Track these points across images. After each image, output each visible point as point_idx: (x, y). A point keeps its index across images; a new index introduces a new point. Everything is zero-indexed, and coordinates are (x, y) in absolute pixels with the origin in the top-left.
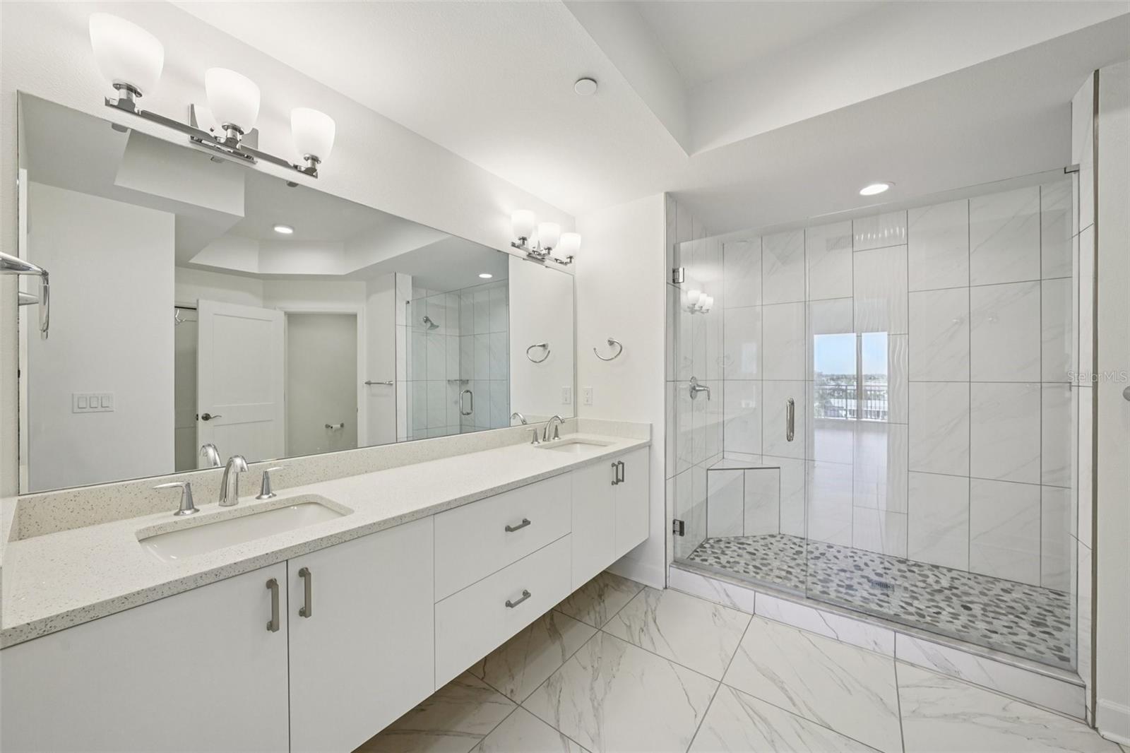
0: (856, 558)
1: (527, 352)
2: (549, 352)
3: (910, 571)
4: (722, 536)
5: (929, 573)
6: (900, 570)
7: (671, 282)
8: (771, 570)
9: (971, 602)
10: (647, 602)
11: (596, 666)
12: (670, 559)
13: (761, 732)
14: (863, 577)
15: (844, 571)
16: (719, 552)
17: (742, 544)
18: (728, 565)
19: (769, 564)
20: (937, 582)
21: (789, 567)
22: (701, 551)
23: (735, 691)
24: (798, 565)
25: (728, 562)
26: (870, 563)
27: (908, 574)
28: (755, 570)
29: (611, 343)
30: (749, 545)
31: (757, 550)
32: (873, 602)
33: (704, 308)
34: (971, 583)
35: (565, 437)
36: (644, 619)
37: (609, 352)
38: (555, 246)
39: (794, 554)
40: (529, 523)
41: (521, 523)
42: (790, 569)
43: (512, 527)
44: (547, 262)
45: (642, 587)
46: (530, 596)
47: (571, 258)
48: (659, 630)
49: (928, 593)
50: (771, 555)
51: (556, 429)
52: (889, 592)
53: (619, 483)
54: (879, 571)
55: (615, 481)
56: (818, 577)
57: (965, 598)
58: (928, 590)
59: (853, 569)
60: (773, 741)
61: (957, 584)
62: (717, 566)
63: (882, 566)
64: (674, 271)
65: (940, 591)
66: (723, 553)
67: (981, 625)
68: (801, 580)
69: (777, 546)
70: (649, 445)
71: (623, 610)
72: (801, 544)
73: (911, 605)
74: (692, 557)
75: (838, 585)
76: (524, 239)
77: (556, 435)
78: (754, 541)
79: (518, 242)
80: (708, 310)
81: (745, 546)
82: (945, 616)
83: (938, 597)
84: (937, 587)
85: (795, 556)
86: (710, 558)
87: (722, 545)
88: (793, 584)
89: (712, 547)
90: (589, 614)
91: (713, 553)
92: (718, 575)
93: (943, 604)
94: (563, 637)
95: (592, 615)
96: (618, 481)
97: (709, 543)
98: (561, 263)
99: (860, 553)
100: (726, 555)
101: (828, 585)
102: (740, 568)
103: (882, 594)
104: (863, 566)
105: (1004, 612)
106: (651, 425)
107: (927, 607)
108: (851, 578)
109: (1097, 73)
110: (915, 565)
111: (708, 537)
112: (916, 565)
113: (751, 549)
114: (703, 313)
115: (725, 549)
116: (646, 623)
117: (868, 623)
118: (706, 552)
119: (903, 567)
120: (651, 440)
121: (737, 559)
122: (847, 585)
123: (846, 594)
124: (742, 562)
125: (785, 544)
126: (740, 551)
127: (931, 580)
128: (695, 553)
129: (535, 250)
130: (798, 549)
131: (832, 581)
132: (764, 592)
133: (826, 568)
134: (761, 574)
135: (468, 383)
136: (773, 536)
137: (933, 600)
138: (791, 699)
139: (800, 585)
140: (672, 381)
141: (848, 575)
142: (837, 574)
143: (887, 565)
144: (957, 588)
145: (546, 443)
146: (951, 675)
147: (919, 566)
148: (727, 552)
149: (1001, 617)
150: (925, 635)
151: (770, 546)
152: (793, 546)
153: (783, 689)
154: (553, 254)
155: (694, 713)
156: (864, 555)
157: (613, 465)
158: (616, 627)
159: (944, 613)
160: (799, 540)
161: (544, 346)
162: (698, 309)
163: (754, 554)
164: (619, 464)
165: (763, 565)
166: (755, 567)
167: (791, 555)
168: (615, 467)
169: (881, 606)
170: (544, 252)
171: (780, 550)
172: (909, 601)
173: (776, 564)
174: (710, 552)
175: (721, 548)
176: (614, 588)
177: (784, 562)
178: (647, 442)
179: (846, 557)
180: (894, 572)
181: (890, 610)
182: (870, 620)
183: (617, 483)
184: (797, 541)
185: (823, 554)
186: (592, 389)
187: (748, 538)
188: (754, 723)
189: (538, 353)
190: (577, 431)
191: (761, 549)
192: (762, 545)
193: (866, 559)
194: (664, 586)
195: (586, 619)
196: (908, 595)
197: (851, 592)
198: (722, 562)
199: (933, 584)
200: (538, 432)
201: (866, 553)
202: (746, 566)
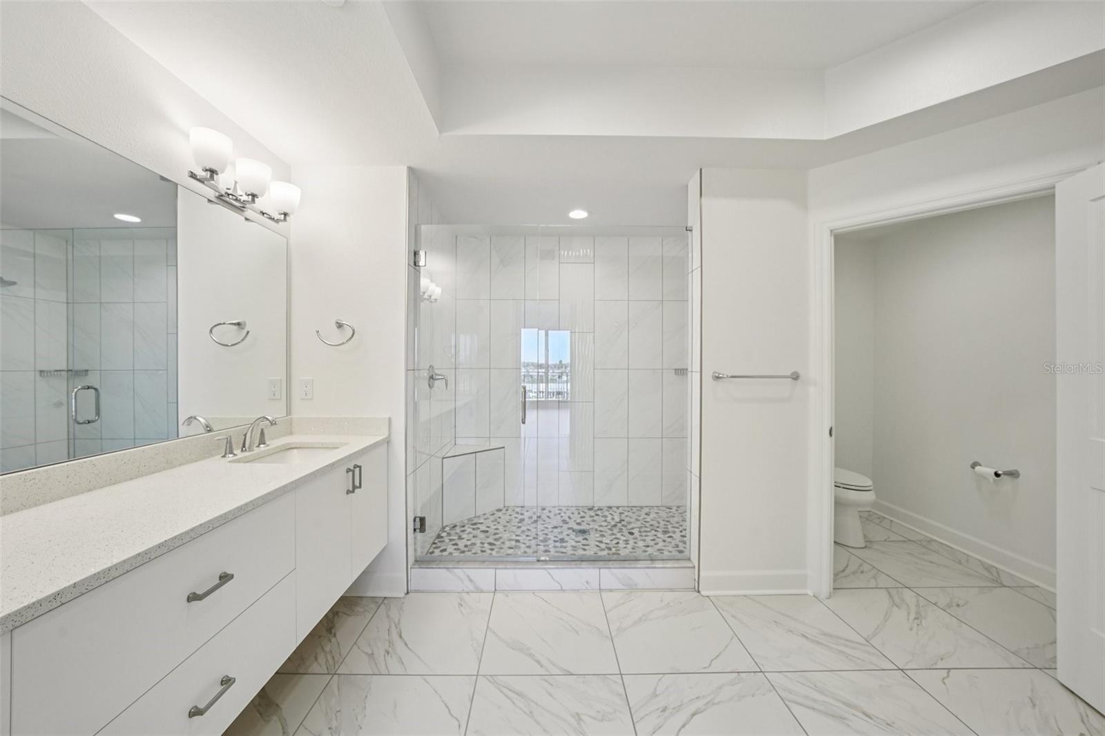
0: (562, 514)
1: (211, 331)
2: (248, 332)
3: (597, 515)
4: (457, 521)
5: (607, 513)
6: (591, 516)
7: (412, 264)
8: (503, 543)
9: (633, 529)
10: (388, 616)
11: (334, 724)
12: (411, 560)
13: (521, 709)
14: (569, 529)
15: (556, 527)
16: (456, 538)
17: (475, 524)
18: (466, 549)
19: (501, 538)
20: (613, 519)
21: (517, 535)
22: (439, 542)
23: (491, 678)
24: (523, 532)
25: (466, 546)
26: (571, 516)
27: (596, 518)
28: (490, 547)
29: (340, 326)
30: (482, 523)
31: (488, 527)
32: (579, 548)
33: (432, 298)
34: (630, 514)
35: (273, 443)
36: (387, 637)
37: (336, 336)
38: (262, 195)
39: (519, 523)
40: (232, 577)
41: (218, 581)
42: (518, 538)
43: (200, 592)
44: (249, 213)
45: (380, 601)
46: (234, 681)
47: (285, 215)
48: (406, 645)
49: (610, 529)
50: (501, 527)
51: (262, 433)
52: (587, 536)
53: (357, 491)
54: (578, 521)
55: (351, 489)
56: (540, 539)
57: (629, 527)
58: (609, 527)
59: (561, 524)
60: (531, 713)
61: (623, 517)
62: (456, 554)
63: (579, 516)
64: (416, 254)
65: (615, 526)
66: (460, 538)
67: (641, 544)
68: (527, 545)
69: (505, 518)
70: (388, 441)
71: (361, 637)
72: (522, 512)
73: (601, 542)
74: (431, 551)
75: (555, 541)
76: (213, 172)
77: (262, 442)
78: (485, 519)
79: (201, 173)
80: (436, 300)
81: (478, 526)
82: (622, 545)
83: (615, 531)
84: (613, 523)
85: (520, 525)
86: (449, 547)
87: (458, 530)
88: (523, 551)
89: (449, 534)
90: (316, 659)
91: (451, 540)
92: (461, 563)
93: (619, 535)
94: (282, 706)
95: (321, 658)
96: (354, 487)
97: (445, 531)
98: (271, 218)
99: (564, 509)
100: (463, 539)
101: (547, 543)
102: (477, 549)
103: (584, 539)
104: (567, 519)
105: (649, 530)
106: (390, 419)
107: (611, 541)
108: (561, 532)
109: (701, 170)
110: (598, 510)
111: (444, 525)
112: (600, 509)
113: (483, 528)
114: (431, 302)
115: (461, 534)
116: (391, 643)
117: (583, 568)
118: (443, 541)
119: (592, 513)
120: (389, 435)
121: (473, 541)
122: (561, 539)
123: (561, 547)
124: (478, 542)
125: (510, 515)
126: (475, 532)
127: (609, 519)
128: (434, 546)
129: (229, 192)
130: (521, 517)
131: (549, 539)
132: (504, 567)
133: (543, 529)
134: (496, 550)
135: (86, 375)
136: (499, 510)
137: (613, 534)
138: (538, 662)
139: (527, 550)
140: (411, 369)
141: (559, 530)
142: (552, 532)
143: (582, 514)
144: (623, 520)
145: (247, 454)
146: (632, 588)
147: (601, 509)
148: (464, 536)
149: (649, 534)
150: (617, 564)
151: (499, 520)
152: (516, 515)
153: (531, 656)
154: (260, 203)
155: (456, 724)
156: (568, 510)
157: (348, 470)
158: (356, 662)
159: (621, 542)
160: (520, 509)
161: (238, 324)
162: (427, 297)
163: (487, 532)
164: (355, 468)
165: (496, 540)
166: (490, 544)
167: (516, 524)
168: (351, 473)
169: (585, 550)
170: (244, 198)
171: (508, 522)
172: (600, 539)
173: (506, 536)
174: (448, 541)
175: (456, 533)
176: (345, 614)
177: (512, 532)
178: (387, 438)
179: (555, 515)
180: (588, 519)
181: (590, 552)
182: (584, 564)
183: (353, 492)
184: (518, 510)
185: (539, 517)
186: (313, 380)
187: (479, 517)
188: (513, 703)
189: (231, 334)
190: (291, 434)
191: (491, 525)
192: (492, 521)
193: (569, 513)
194: (406, 592)
195: (315, 668)
196: (597, 535)
197: (564, 544)
198: (460, 547)
199: (611, 521)
200: (233, 440)
201: (568, 508)
202: (482, 545)
